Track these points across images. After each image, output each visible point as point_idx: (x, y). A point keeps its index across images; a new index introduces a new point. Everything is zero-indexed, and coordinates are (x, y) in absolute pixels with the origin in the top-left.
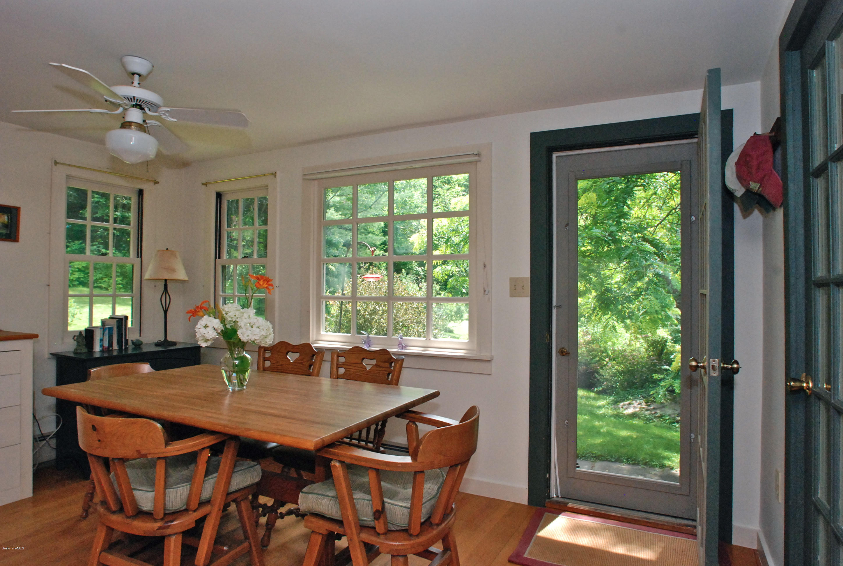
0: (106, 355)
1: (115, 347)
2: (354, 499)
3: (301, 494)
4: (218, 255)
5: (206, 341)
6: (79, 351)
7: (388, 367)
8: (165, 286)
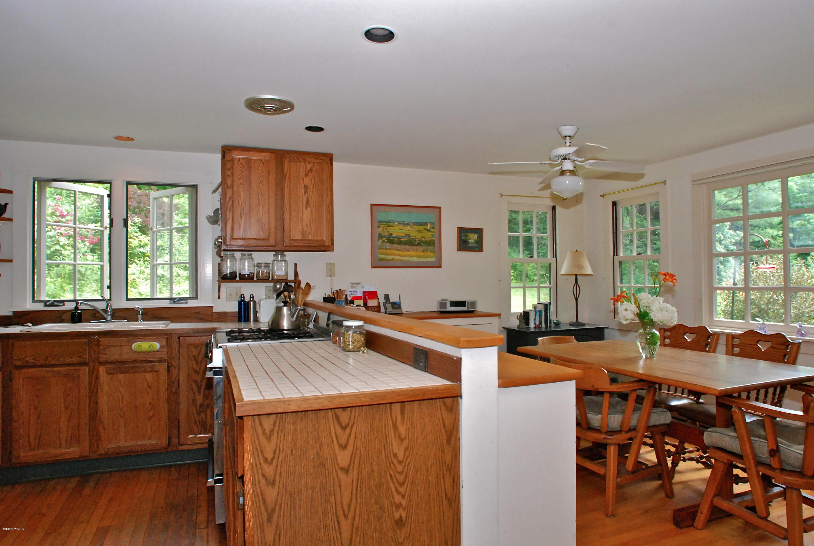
0: (537, 330)
1: (543, 325)
2: (751, 440)
3: (705, 433)
4: (616, 252)
5: (626, 320)
6: (521, 327)
7: (784, 349)
8: (576, 279)
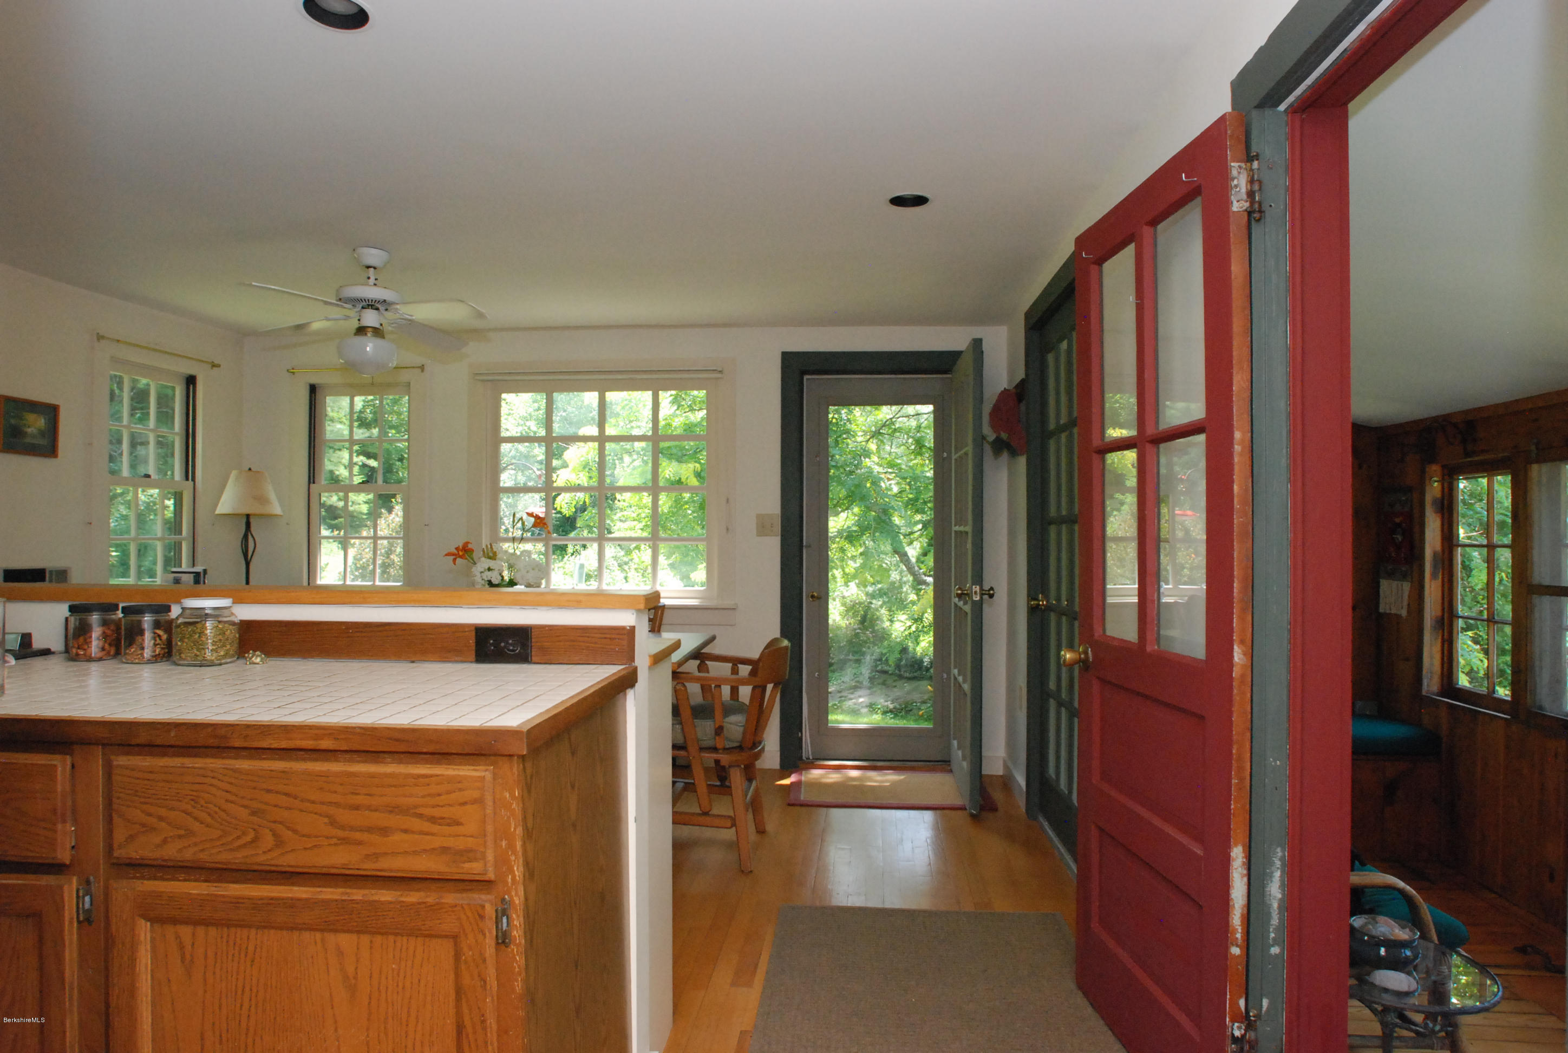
8: (248, 525)
